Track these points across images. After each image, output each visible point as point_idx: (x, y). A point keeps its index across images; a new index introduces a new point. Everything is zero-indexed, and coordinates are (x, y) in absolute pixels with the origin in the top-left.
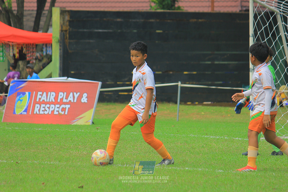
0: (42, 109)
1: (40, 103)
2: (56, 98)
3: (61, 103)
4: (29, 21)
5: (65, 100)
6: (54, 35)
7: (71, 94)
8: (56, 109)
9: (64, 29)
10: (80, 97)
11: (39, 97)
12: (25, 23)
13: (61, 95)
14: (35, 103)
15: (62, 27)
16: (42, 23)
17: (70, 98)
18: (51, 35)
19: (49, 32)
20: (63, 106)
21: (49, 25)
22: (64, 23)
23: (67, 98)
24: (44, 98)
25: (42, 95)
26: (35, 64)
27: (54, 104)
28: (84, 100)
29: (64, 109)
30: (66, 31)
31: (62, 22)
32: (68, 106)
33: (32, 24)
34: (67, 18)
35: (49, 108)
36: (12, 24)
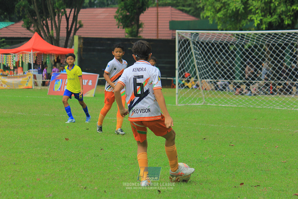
4: (62, 42)
6: (75, 50)
9: (80, 46)
10: (88, 82)
12: (60, 43)
15: (79, 45)
16: (69, 44)
18: (73, 50)
19: (72, 48)
21: (72, 44)
28: (90, 84)
30: (81, 48)
31: (79, 43)
33: (64, 44)
34: (82, 41)
36: (54, 44)
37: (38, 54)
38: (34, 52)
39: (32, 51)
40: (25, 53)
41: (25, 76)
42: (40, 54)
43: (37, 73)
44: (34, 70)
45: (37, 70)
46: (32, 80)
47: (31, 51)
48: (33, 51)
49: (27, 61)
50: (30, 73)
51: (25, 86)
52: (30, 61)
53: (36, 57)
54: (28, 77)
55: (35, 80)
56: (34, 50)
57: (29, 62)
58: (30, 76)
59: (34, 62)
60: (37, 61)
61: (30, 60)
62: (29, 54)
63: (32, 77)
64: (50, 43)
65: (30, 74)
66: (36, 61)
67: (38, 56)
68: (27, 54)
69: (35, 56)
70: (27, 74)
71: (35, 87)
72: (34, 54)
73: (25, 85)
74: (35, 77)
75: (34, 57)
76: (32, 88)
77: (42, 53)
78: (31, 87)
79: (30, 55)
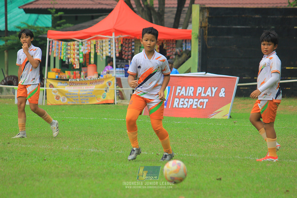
0: (181, 103)
1: (179, 98)
2: (195, 92)
3: (200, 97)
4: (169, 18)
5: (203, 95)
6: (193, 32)
7: (209, 89)
8: (195, 103)
9: (203, 25)
10: (218, 92)
11: (178, 91)
12: (165, 20)
13: (200, 89)
14: (175, 97)
15: (201, 23)
16: (182, 20)
17: (209, 93)
18: (191, 31)
19: (189, 29)
20: (201, 100)
21: (189, 21)
22: (203, 20)
23: (205, 93)
24: (183, 92)
25: (181, 90)
26: (175, 59)
27: (193, 98)
28: (222, 94)
29: (202, 104)
30: (205, 27)
31: (201, 19)
32: (206, 101)
33: (172, 21)
34: (207, 14)
35: (188, 102)
36: (154, 21)
37: (125, 39)
38: (118, 37)
39: (113, 34)
40: (102, 38)
41: (101, 81)
42: (129, 40)
43: (124, 75)
44: (118, 70)
45: (123, 70)
46: (114, 88)
47: (111, 35)
48: (116, 35)
49: (104, 53)
50: (111, 75)
51: (101, 99)
52: (110, 52)
53: (122, 45)
54: (106, 83)
55: (120, 89)
56: (118, 32)
57: (109, 55)
58: (109, 80)
59: (118, 55)
60: (123, 53)
61: (110, 50)
62: (107, 40)
63: (114, 82)
64: (147, 20)
65: (109, 78)
66: (121, 53)
67: (126, 43)
68: (104, 40)
69: (120, 44)
70: (104, 76)
71: (120, 101)
72: (117, 40)
73: (101, 97)
74: (119, 82)
75: (117, 45)
76: (114, 104)
77: (132, 38)
78: (113, 102)
79: (110, 41)
